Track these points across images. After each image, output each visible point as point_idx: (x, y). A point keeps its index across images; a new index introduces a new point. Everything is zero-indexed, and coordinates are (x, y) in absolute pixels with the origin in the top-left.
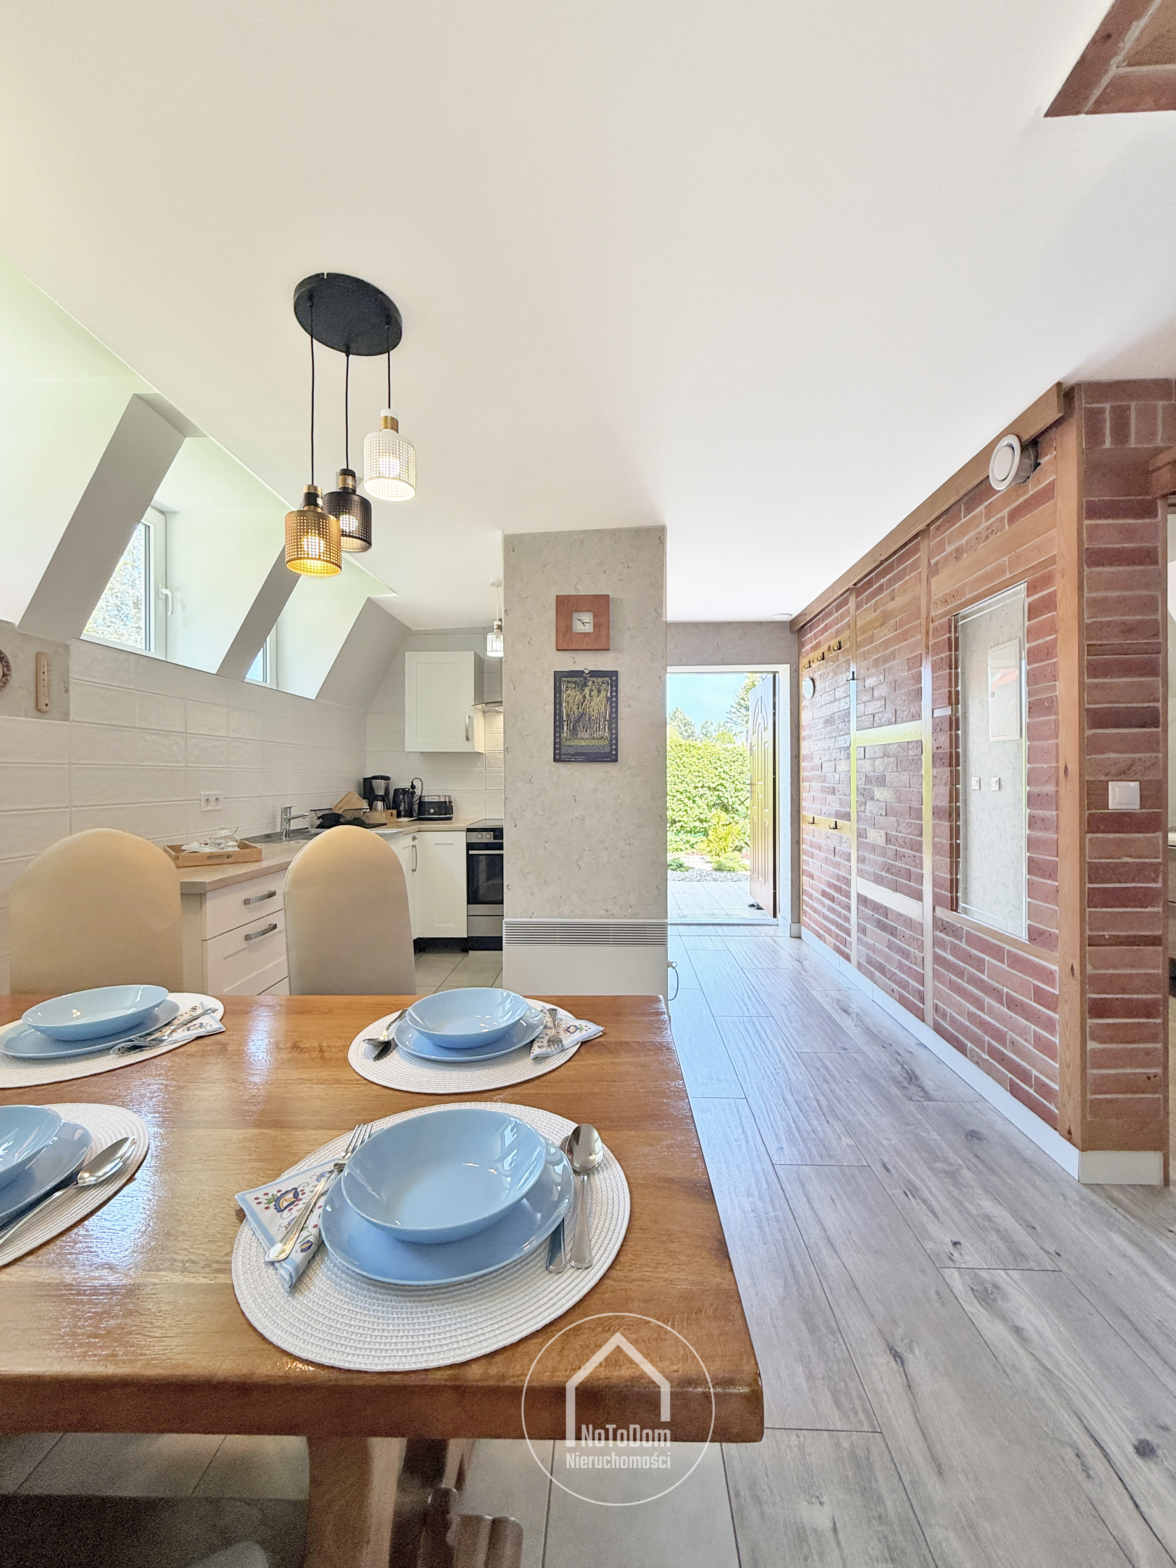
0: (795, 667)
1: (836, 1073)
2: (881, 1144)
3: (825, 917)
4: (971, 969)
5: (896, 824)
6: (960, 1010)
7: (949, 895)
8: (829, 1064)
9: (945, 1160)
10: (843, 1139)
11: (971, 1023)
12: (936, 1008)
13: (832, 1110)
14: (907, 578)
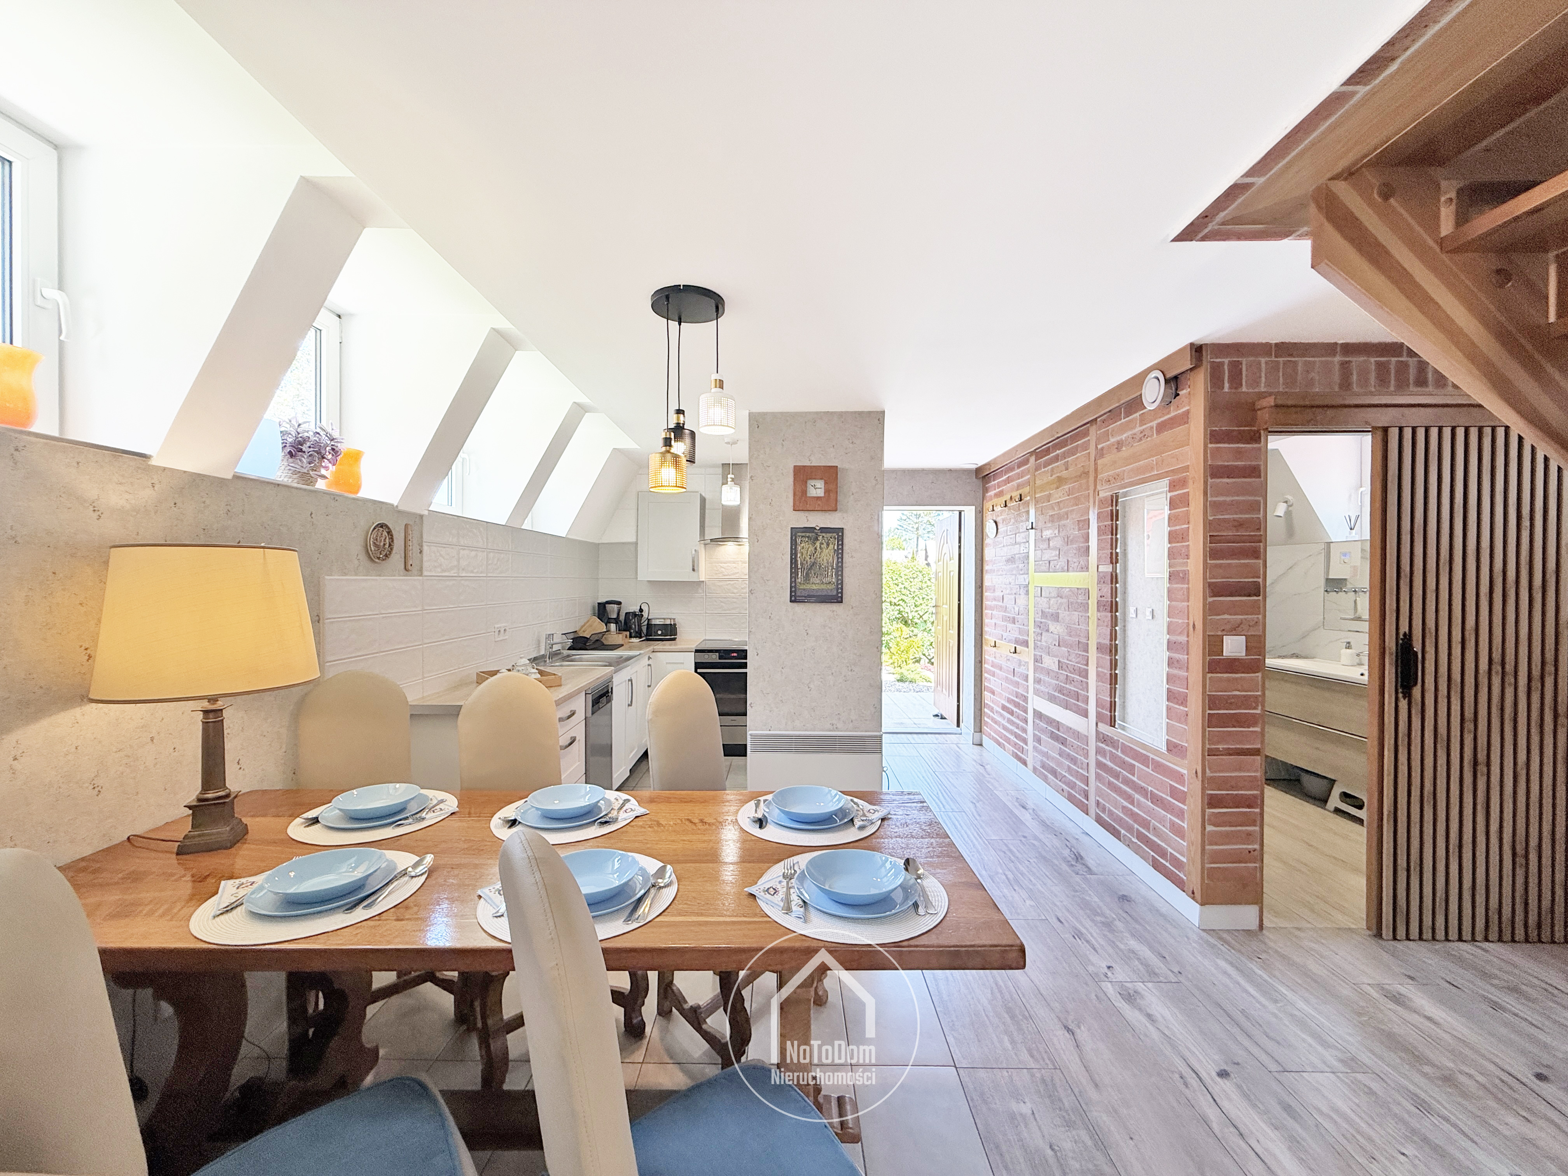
0: (979, 509)
1: (1018, 854)
2: (1055, 905)
3: (1005, 728)
4: (1124, 772)
5: (1067, 654)
6: (1116, 804)
7: (1109, 714)
8: (1012, 847)
9: (1103, 915)
10: (1027, 901)
11: (1124, 814)
12: (1098, 803)
13: (1016, 881)
14: (1078, 454)
